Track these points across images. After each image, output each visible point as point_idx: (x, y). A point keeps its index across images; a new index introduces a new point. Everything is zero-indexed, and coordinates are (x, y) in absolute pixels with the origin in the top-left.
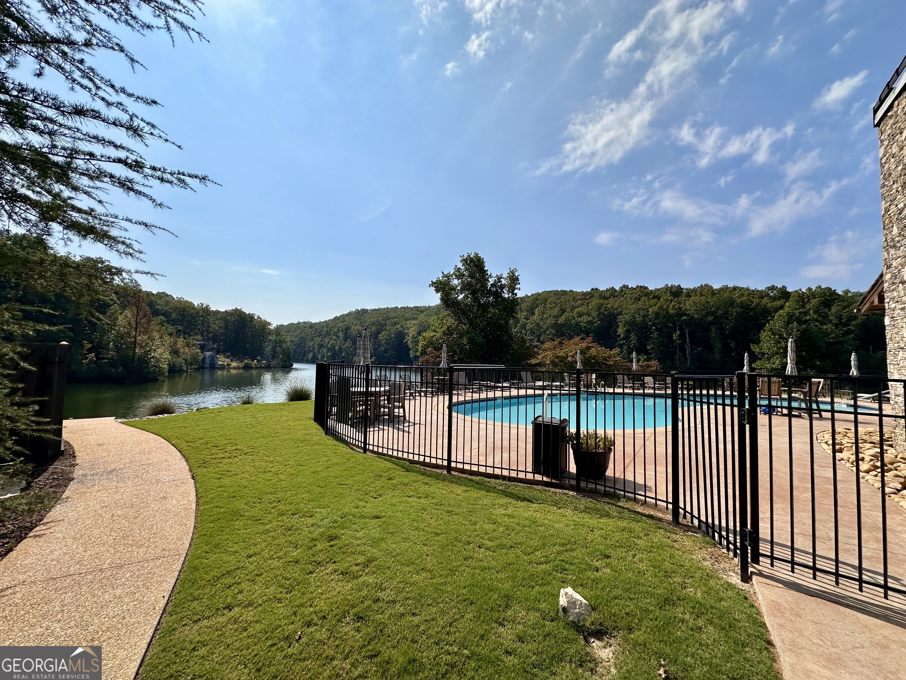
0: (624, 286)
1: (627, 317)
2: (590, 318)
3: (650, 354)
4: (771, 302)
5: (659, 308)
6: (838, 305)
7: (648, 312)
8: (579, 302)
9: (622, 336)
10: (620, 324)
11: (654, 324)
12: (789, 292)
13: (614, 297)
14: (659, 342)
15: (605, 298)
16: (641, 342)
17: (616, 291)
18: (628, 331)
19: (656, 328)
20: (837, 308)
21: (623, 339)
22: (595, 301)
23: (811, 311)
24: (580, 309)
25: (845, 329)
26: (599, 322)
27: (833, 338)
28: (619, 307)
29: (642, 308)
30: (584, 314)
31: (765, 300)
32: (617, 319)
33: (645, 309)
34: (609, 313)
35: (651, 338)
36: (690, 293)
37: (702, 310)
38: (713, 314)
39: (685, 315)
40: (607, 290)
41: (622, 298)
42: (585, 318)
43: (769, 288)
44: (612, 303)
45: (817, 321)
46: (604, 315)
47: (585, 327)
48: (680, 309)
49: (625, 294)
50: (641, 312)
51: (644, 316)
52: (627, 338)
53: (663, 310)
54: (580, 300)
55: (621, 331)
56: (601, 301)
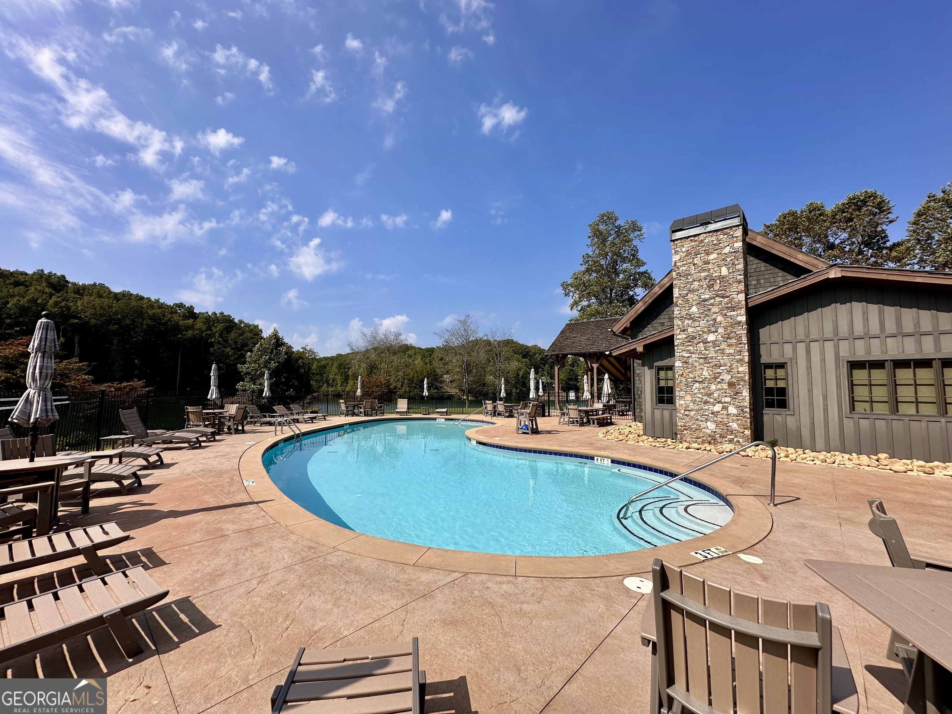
4: (183, 320)
6: (235, 332)
12: (196, 313)
20: (236, 334)
23: (217, 334)
25: (239, 353)
27: (232, 360)
31: (176, 317)
36: (80, 291)
37: (101, 315)
38: (118, 322)
39: (75, 317)
43: (177, 305)
45: (220, 344)
48: (68, 308)
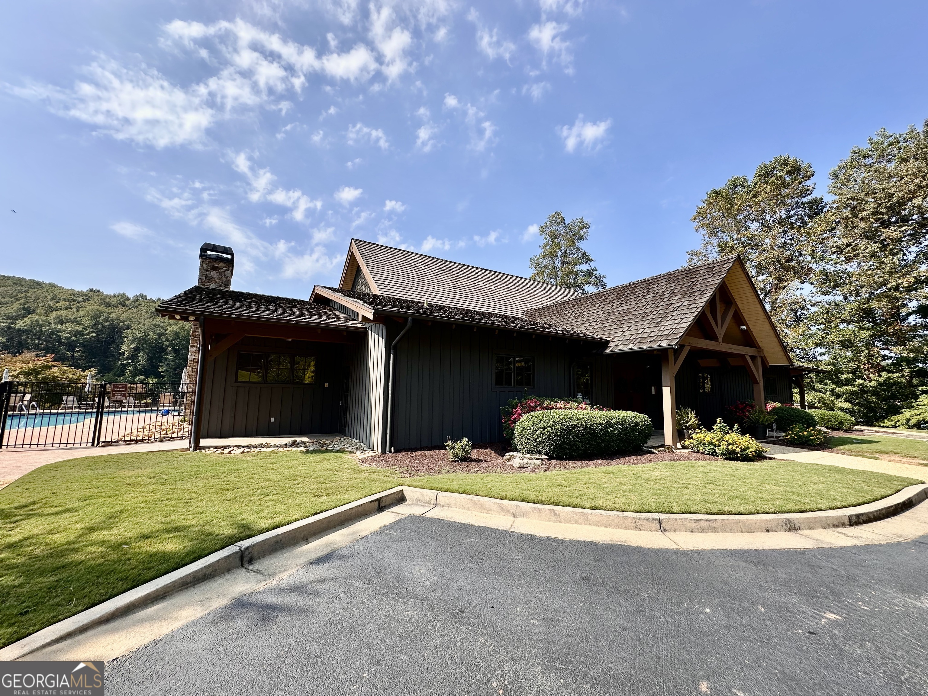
0: (141, 296)
1: (138, 334)
2: (79, 328)
3: (162, 377)
5: (180, 328)
7: (166, 330)
8: (64, 303)
9: (127, 354)
10: (126, 339)
11: (171, 345)
13: (123, 306)
14: (175, 364)
15: (108, 305)
16: (152, 362)
17: (128, 299)
18: (137, 349)
19: (173, 348)
21: (128, 358)
22: (93, 306)
24: (63, 313)
26: (94, 335)
28: (128, 319)
29: (159, 325)
30: (68, 321)
32: (122, 333)
33: (162, 327)
34: (110, 325)
35: (166, 359)
40: (115, 296)
41: (135, 310)
42: (70, 327)
44: (116, 314)
46: (103, 326)
47: (67, 338)
49: (140, 305)
50: (157, 330)
51: (160, 335)
52: (133, 357)
53: (184, 331)
54: (65, 300)
55: (126, 349)
56: (102, 308)
